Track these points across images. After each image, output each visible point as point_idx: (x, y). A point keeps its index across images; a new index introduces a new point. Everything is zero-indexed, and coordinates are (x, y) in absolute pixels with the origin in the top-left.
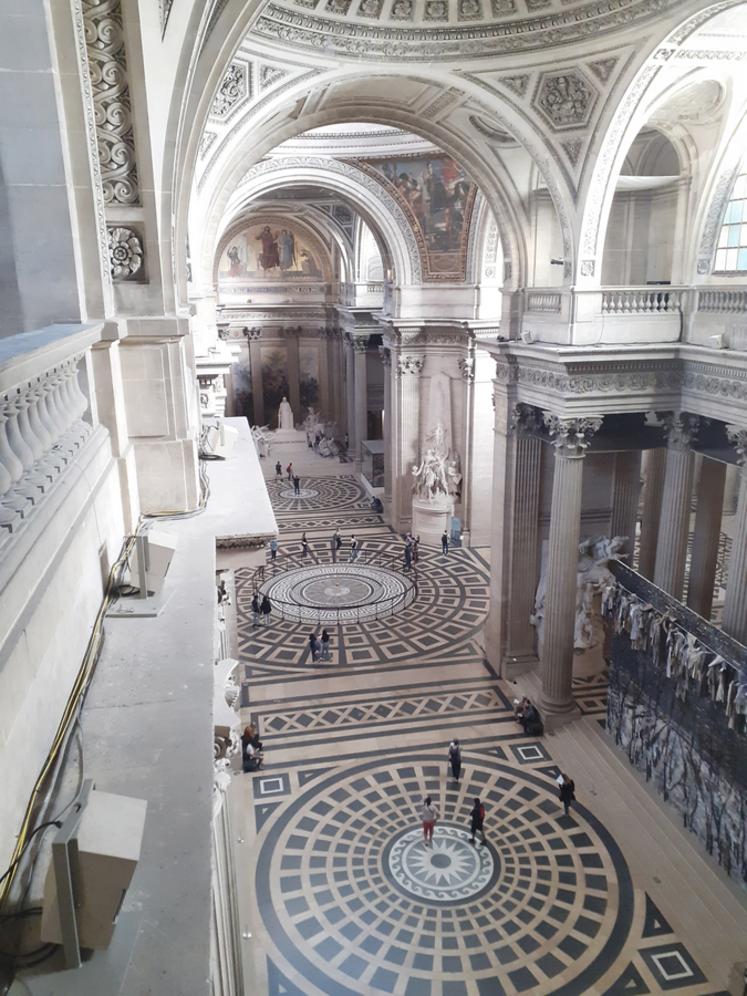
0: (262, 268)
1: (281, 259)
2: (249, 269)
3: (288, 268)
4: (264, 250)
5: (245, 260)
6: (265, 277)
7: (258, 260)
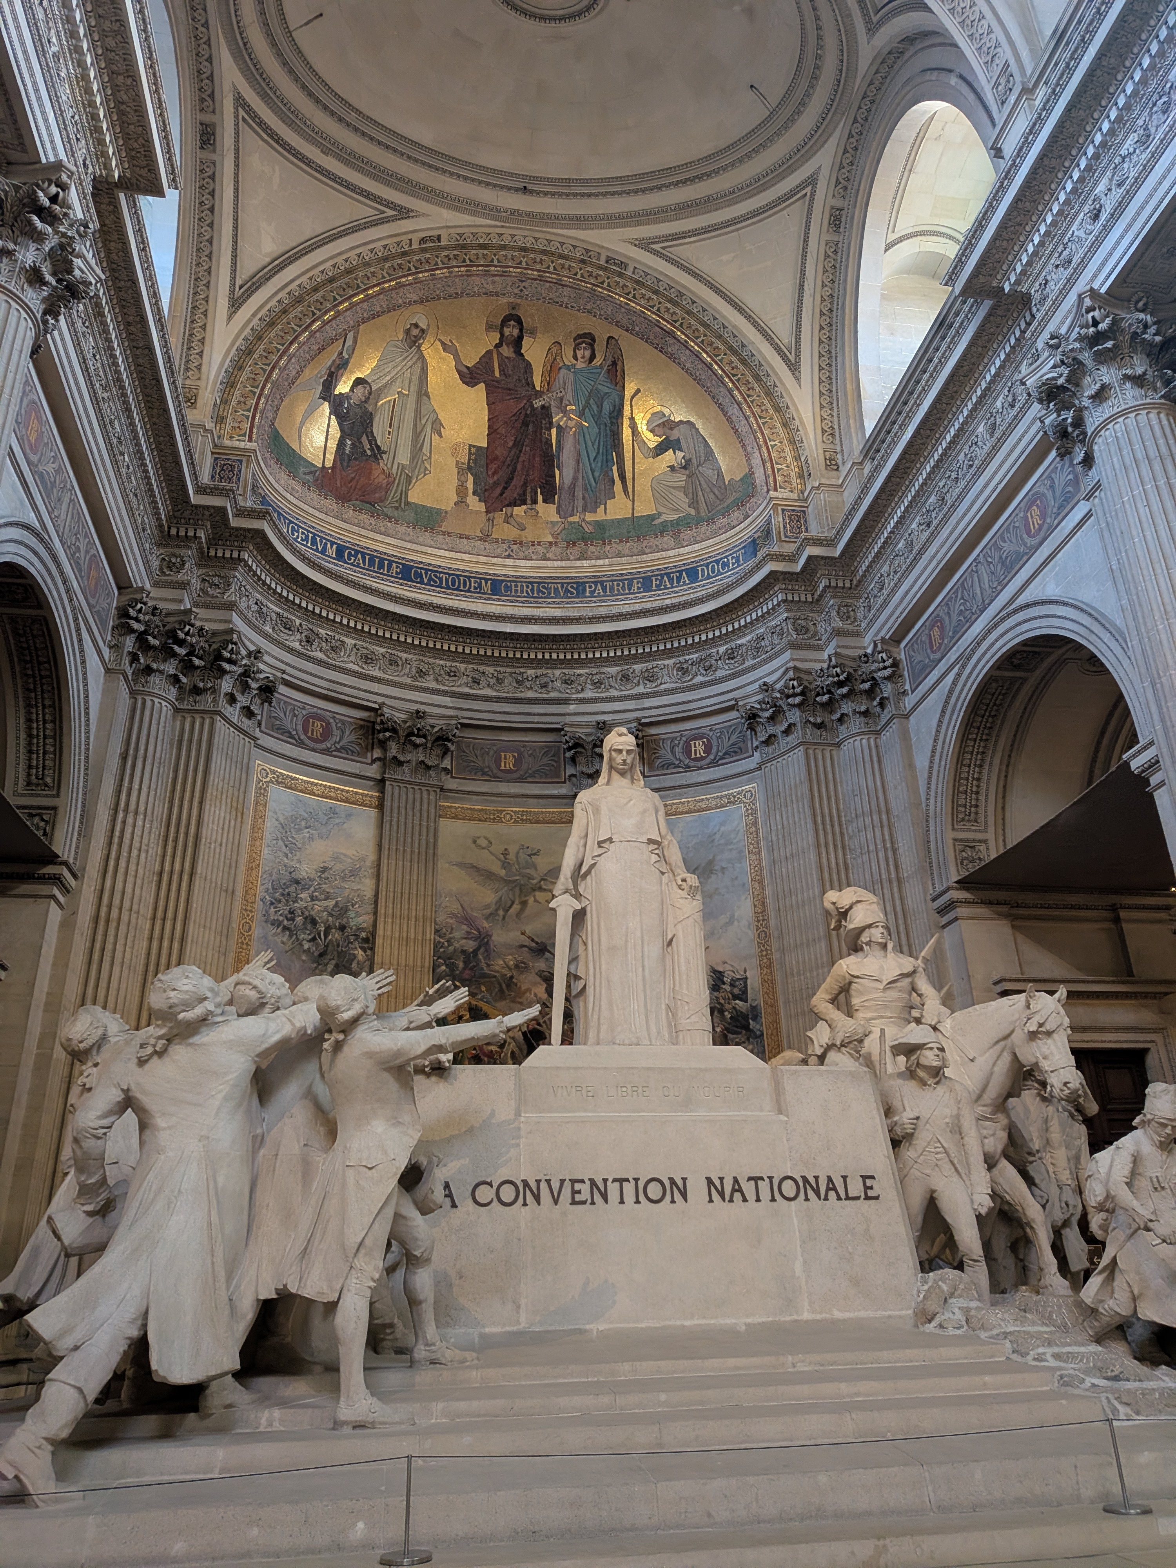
0: (475, 504)
1: (564, 476)
2: (415, 496)
3: (592, 505)
4: (492, 431)
5: (403, 457)
6: (486, 537)
7: (461, 472)
